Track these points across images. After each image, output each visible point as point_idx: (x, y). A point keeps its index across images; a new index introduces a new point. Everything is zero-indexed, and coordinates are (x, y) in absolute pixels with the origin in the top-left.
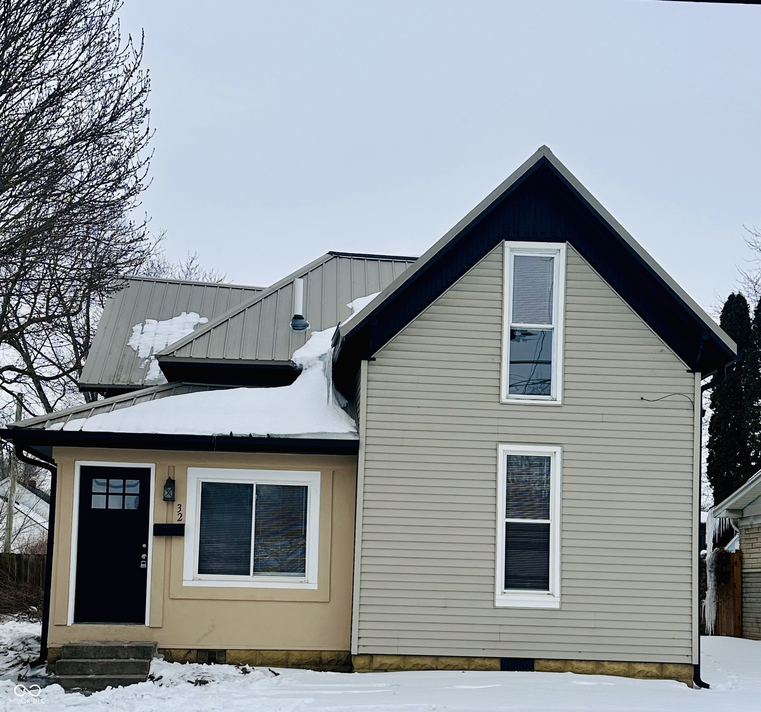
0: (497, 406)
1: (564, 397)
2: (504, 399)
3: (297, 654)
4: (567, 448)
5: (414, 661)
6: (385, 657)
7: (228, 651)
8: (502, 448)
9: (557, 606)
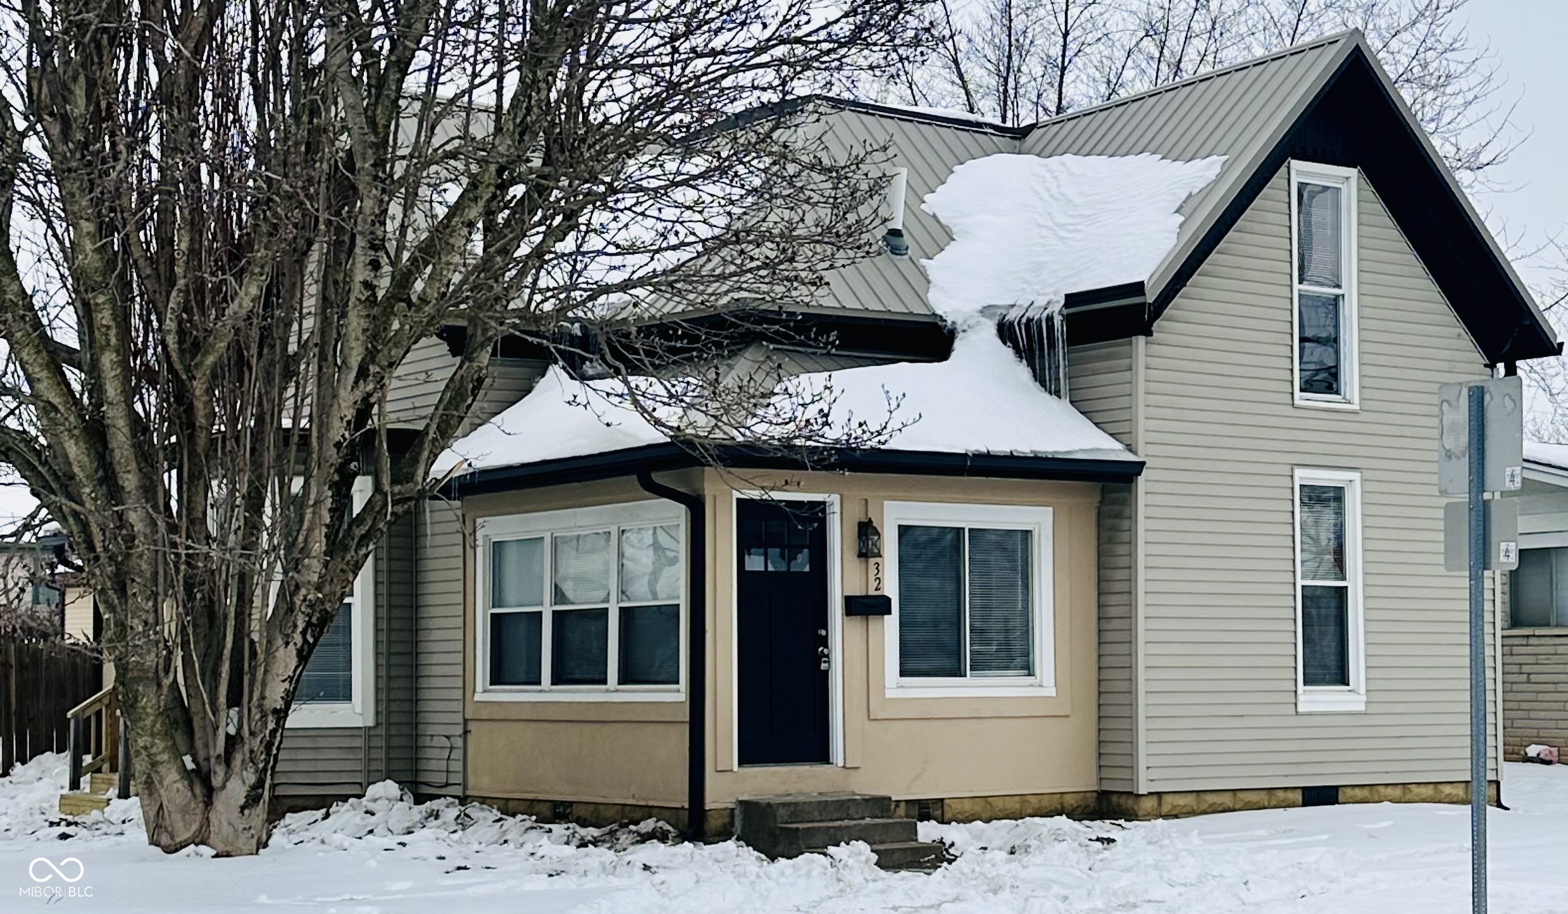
0: (1289, 410)
1: (1362, 399)
2: (1297, 402)
3: (1034, 800)
4: (1369, 475)
5: (1211, 799)
6: (1177, 796)
7: (947, 801)
8: (1299, 473)
9: (1362, 708)
